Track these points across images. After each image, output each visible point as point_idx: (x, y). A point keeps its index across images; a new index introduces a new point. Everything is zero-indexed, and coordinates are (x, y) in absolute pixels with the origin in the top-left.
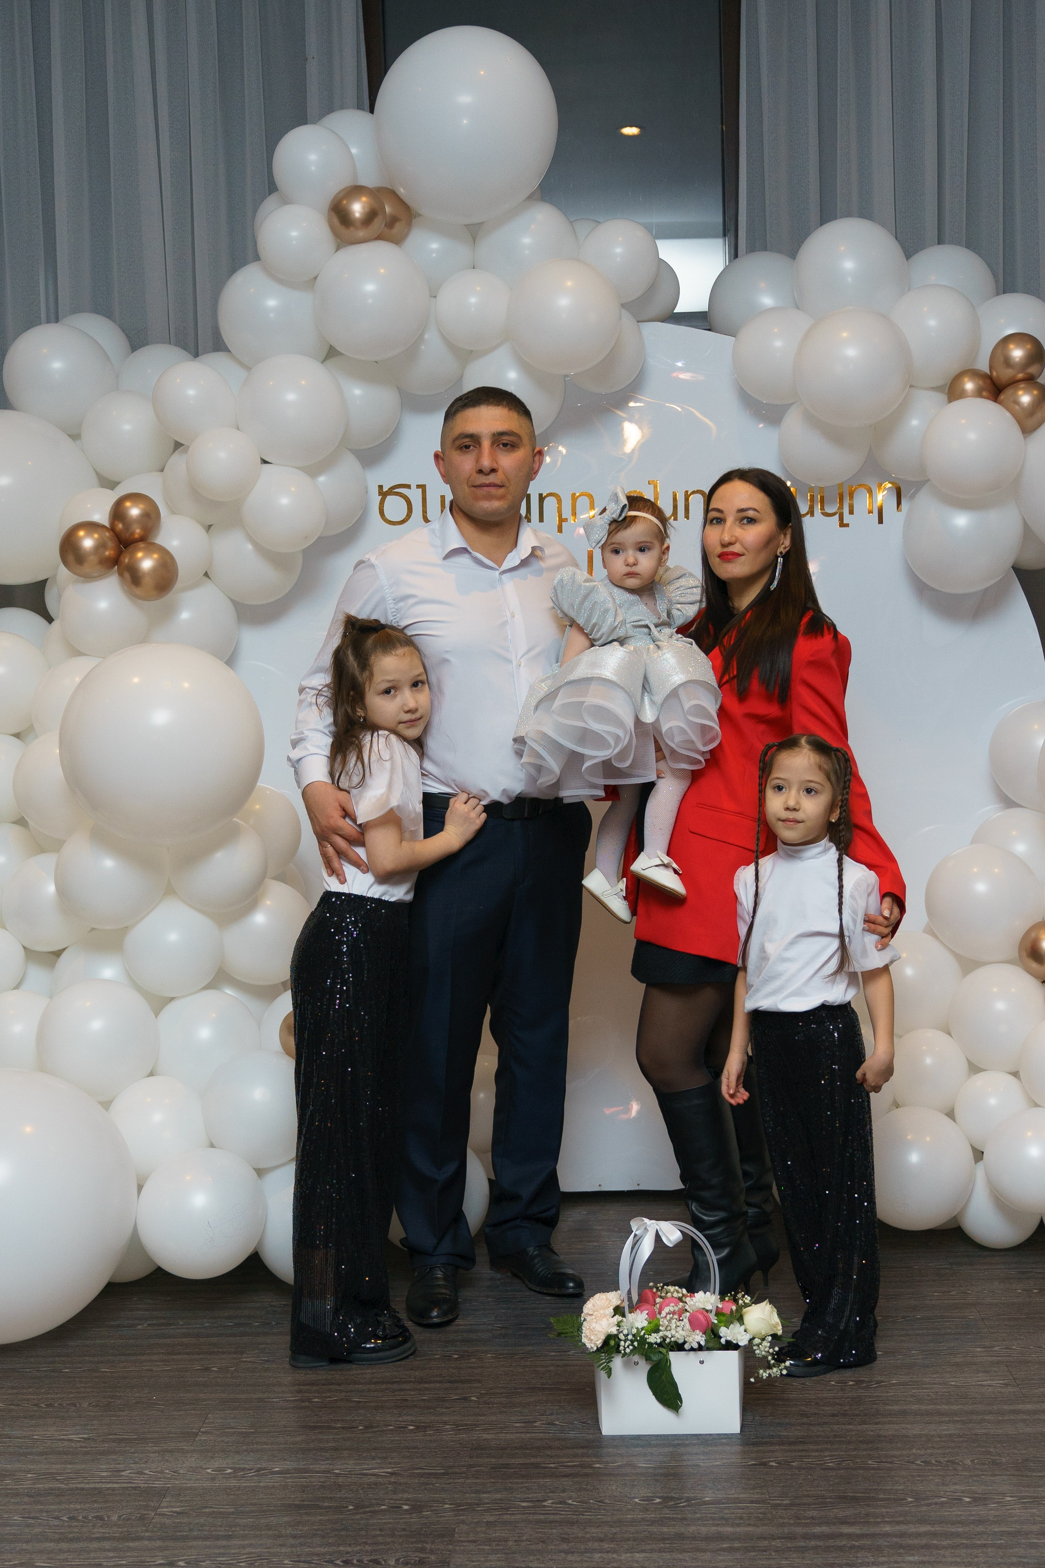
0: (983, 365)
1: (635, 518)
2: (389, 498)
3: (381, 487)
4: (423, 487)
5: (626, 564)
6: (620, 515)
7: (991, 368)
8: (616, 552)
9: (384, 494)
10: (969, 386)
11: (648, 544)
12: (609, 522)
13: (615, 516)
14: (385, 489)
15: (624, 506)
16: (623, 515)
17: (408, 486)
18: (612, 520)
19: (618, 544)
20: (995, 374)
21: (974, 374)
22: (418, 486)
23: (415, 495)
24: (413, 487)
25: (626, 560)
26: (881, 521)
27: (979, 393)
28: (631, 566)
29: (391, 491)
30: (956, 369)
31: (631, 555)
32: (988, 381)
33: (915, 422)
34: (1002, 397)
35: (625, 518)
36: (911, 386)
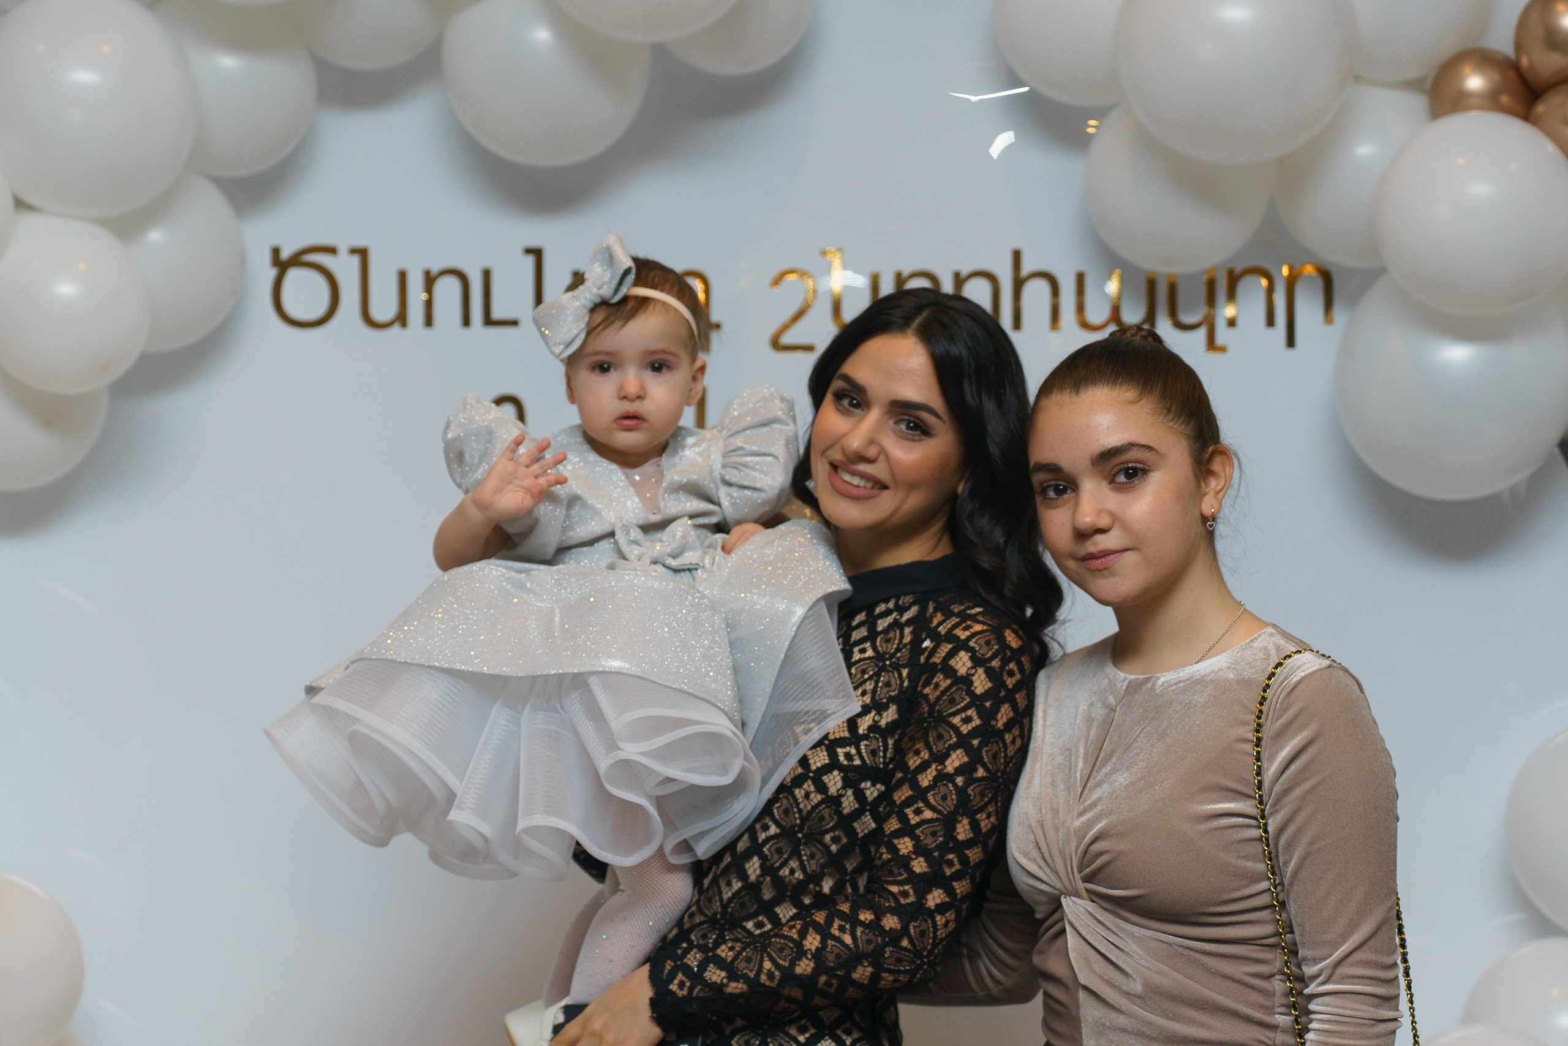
0: (1502, 41)
1: (645, 301)
2: (294, 276)
3: (276, 252)
4: (362, 253)
5: (622, 394)
6: (616, 291)
7: (1519, 47)
8: (603, 368)
9: (282, 265)
10: (1475, 82)
11: (669, 357)
12: (590, 305)
13: (606, 291)
14: (285, 255)
15: (627, 272)
16: (624, 291)
17: (332, 250)
18: (598, 300)
19: (608, 353)
20: (1525, 61)
21: (1484, 59)
22: (354, 251)
23: (346, 269)
24: (343, 251)
25: (621, 388)
26: (1291, 342)
27: (1492, 101)
28: (632, 400)
29: (296, 260)
30: (1447, 47)
31: (632, 377)
32: (1512, 74)
33: (1364, 150)
34: (1540, 108)
35: (625, 299)
36: (1357, 78)
